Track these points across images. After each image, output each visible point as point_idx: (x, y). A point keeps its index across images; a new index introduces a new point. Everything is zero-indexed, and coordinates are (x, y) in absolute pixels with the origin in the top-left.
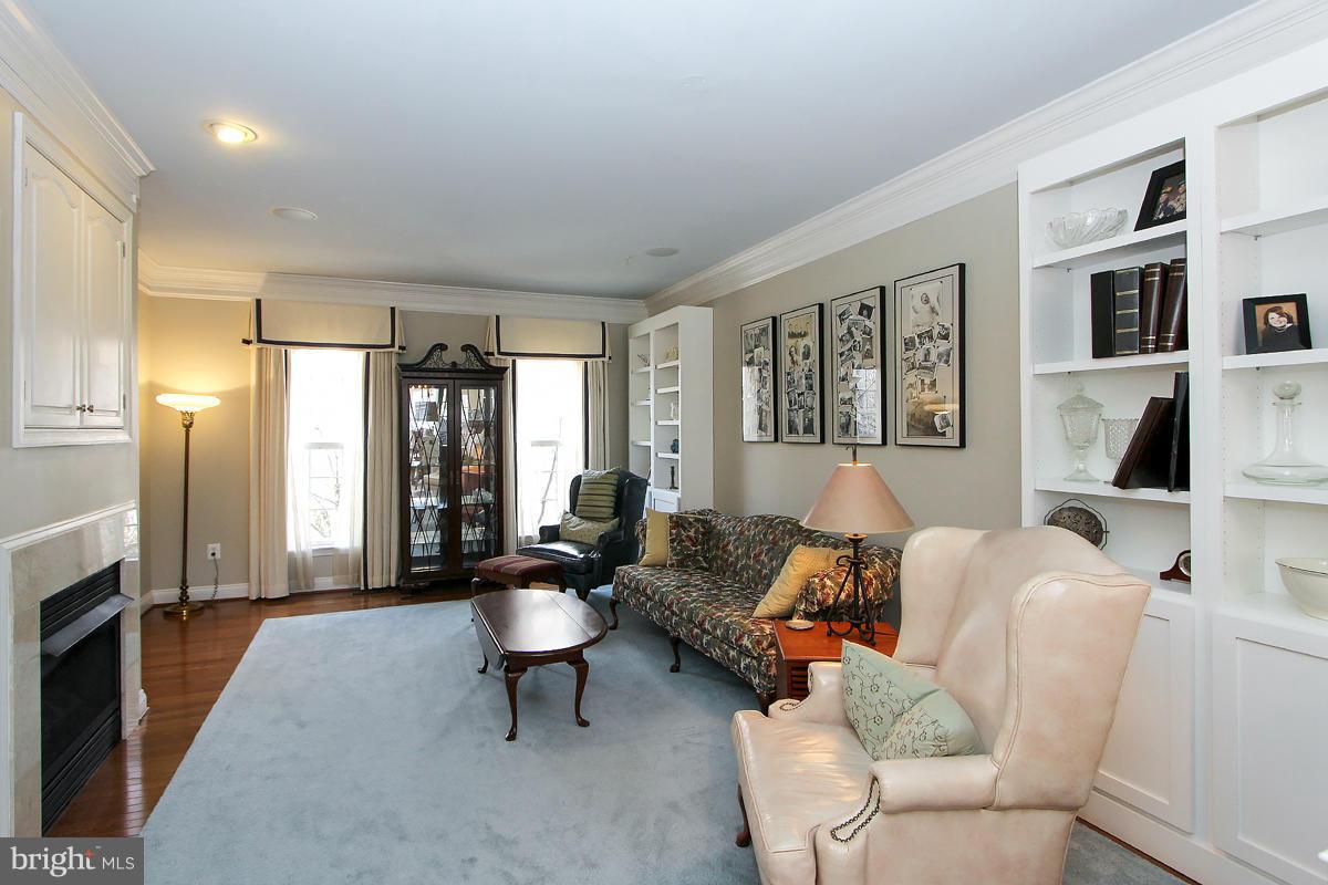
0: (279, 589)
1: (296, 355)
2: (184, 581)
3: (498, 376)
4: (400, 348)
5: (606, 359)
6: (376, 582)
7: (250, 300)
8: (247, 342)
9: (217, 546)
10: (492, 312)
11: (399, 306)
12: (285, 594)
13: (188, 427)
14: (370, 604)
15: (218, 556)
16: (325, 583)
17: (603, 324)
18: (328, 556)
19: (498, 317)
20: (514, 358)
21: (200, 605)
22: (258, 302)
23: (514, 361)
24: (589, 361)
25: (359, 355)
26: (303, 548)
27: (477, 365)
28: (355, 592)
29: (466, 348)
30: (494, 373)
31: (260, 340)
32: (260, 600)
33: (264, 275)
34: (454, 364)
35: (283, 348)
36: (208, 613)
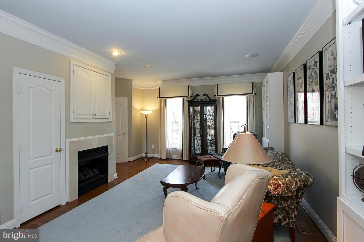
0: (164, 157)
1: (168, 100)
2: (146, 152)
3: (214, 102)
4: (190, 96)
5: (254, 94)
6: (185, 159)
7: (158, 88)
8: (158, 98)
9: (154, 145)
10: (215, 83)
11: (191, 85)
12: (165, 158)
13: (146, 118)
14: (184, 164)
15: (154, 148)
16: (175, 157)
17: (253, 83)
18: (175, 150)
19: (217, 85)
20: (223, 96)
21: (149, 158)
22: (160, 88)
23: (223, 98)
24: (248, 95)
25: (181, 99)
26: (169, 148)
27: (208, 100)
28: (180, 160)
29: (205, 95)
30: (212, 101)
31: (160, 97)
32: (161, 159)
33: (161, 82)
34: (202, 99)
35: (165, 99)
36: (151, 160)
